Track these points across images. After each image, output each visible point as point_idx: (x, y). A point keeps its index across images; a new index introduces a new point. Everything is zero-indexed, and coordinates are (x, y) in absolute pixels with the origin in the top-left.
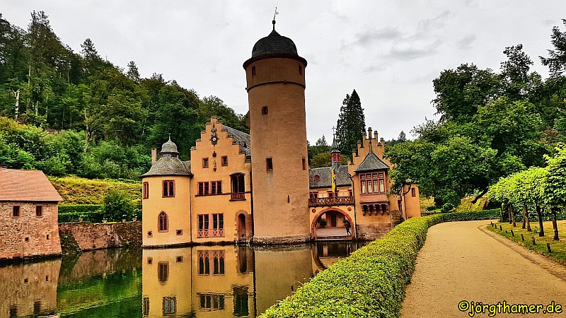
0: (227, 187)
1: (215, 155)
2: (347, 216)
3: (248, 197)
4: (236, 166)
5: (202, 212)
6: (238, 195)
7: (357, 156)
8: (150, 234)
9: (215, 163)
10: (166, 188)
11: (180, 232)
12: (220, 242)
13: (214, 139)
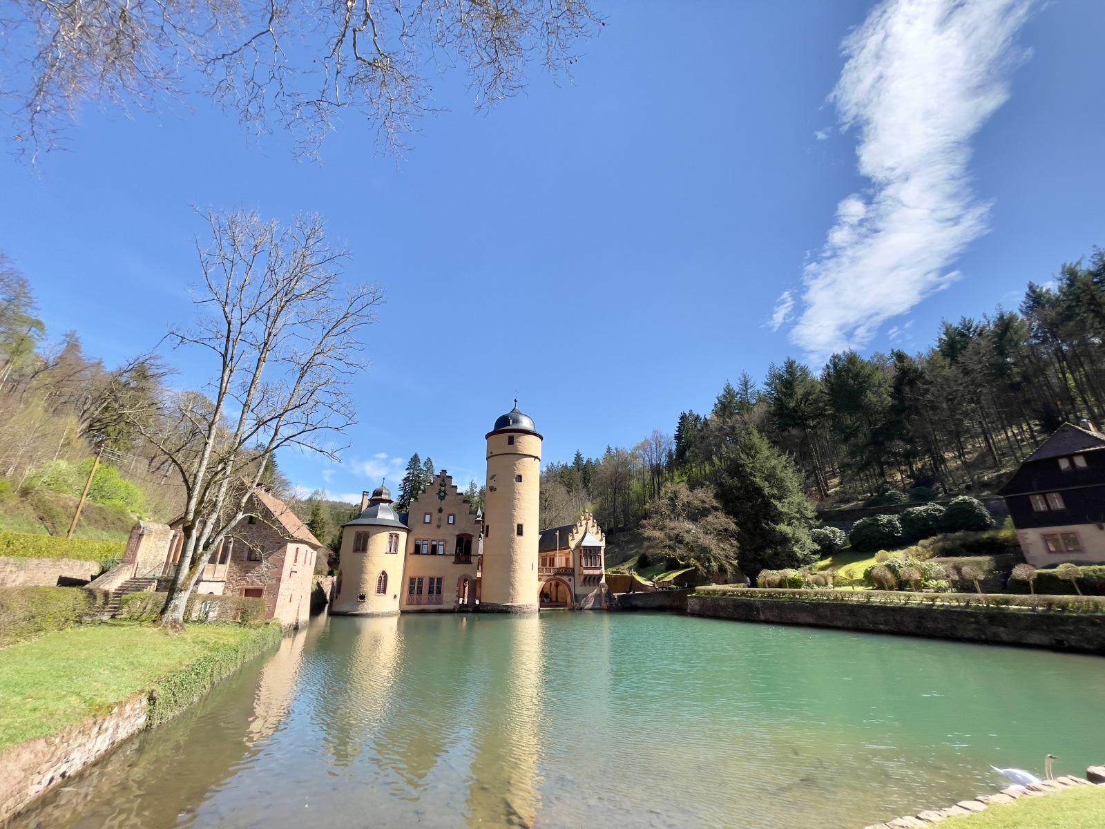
0: (452, 547)
1: (440, 511)
2: (568, 586)
3: (474, 560)
4: (464, 527)
5: (416, 574)
6: (463, 558)
7: (577, 533)
8: (363, 597)
9: (440, 519)
10: (391, 543)
11: (395, 597)
12: (436, 610)
13: (442, 494)
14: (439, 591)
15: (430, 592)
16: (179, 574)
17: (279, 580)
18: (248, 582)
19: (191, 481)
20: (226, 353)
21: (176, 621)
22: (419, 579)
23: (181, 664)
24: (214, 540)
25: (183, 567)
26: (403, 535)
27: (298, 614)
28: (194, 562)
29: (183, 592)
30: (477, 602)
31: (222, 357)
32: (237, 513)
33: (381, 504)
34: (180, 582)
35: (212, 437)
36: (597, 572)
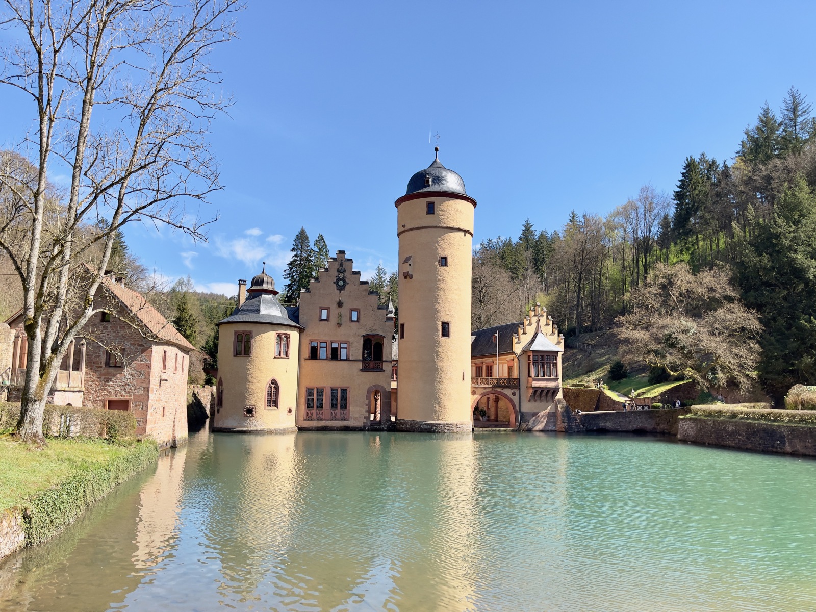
0: (357, 351)
1: (340, 304)
2: (511, 401)
3: (387, 367)
4: (373, 324)
5: (315, 384)
6: (372, 365)
7: (525, 333)
8: (250, 411)
9: (340, 316)
10: (280, 345)
11: (290, 411)
12: (341, 427)
13: (341, 283)
14: (344, 405)
15: (333, 405)
16: (29, 381)
17: (147, 389)
18: (110, 392)
19: (24, 268)
20: (41, 95)
21: (35, 435)
22: (318, 389)
23: (49, 482)
24: (62, 342)
25: (32, 374)
26: (294, 335)
27: (174, 430)
28: (44, 368)
29: (37, 403)
30: (393, 419)
31: (37, 101)
32: (85, 308)
33: (263, 296)
34: (32, 391)
35: (41, 211)
36: (551, 385)
